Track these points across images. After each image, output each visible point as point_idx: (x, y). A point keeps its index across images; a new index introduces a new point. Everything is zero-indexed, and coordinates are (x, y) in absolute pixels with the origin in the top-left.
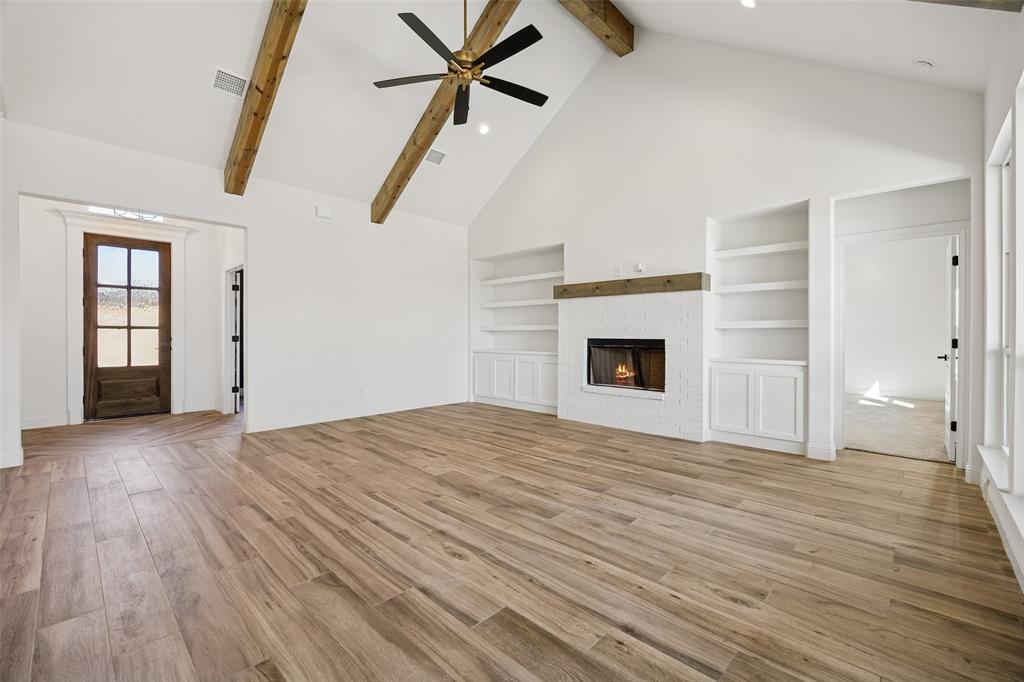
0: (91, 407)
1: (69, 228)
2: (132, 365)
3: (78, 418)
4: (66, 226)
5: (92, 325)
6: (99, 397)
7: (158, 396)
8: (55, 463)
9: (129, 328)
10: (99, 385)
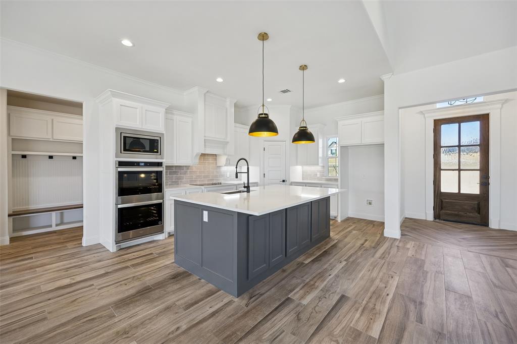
0: (437, 213)
1: (427, 119)
2: (461, 192)
3: (430, 217)
4: (425, 118)
5: (438, 168)
6: (442, 208)
7: (479, 213)
8: (413, 242)
9: (459, 170)
10: (442, 201)
